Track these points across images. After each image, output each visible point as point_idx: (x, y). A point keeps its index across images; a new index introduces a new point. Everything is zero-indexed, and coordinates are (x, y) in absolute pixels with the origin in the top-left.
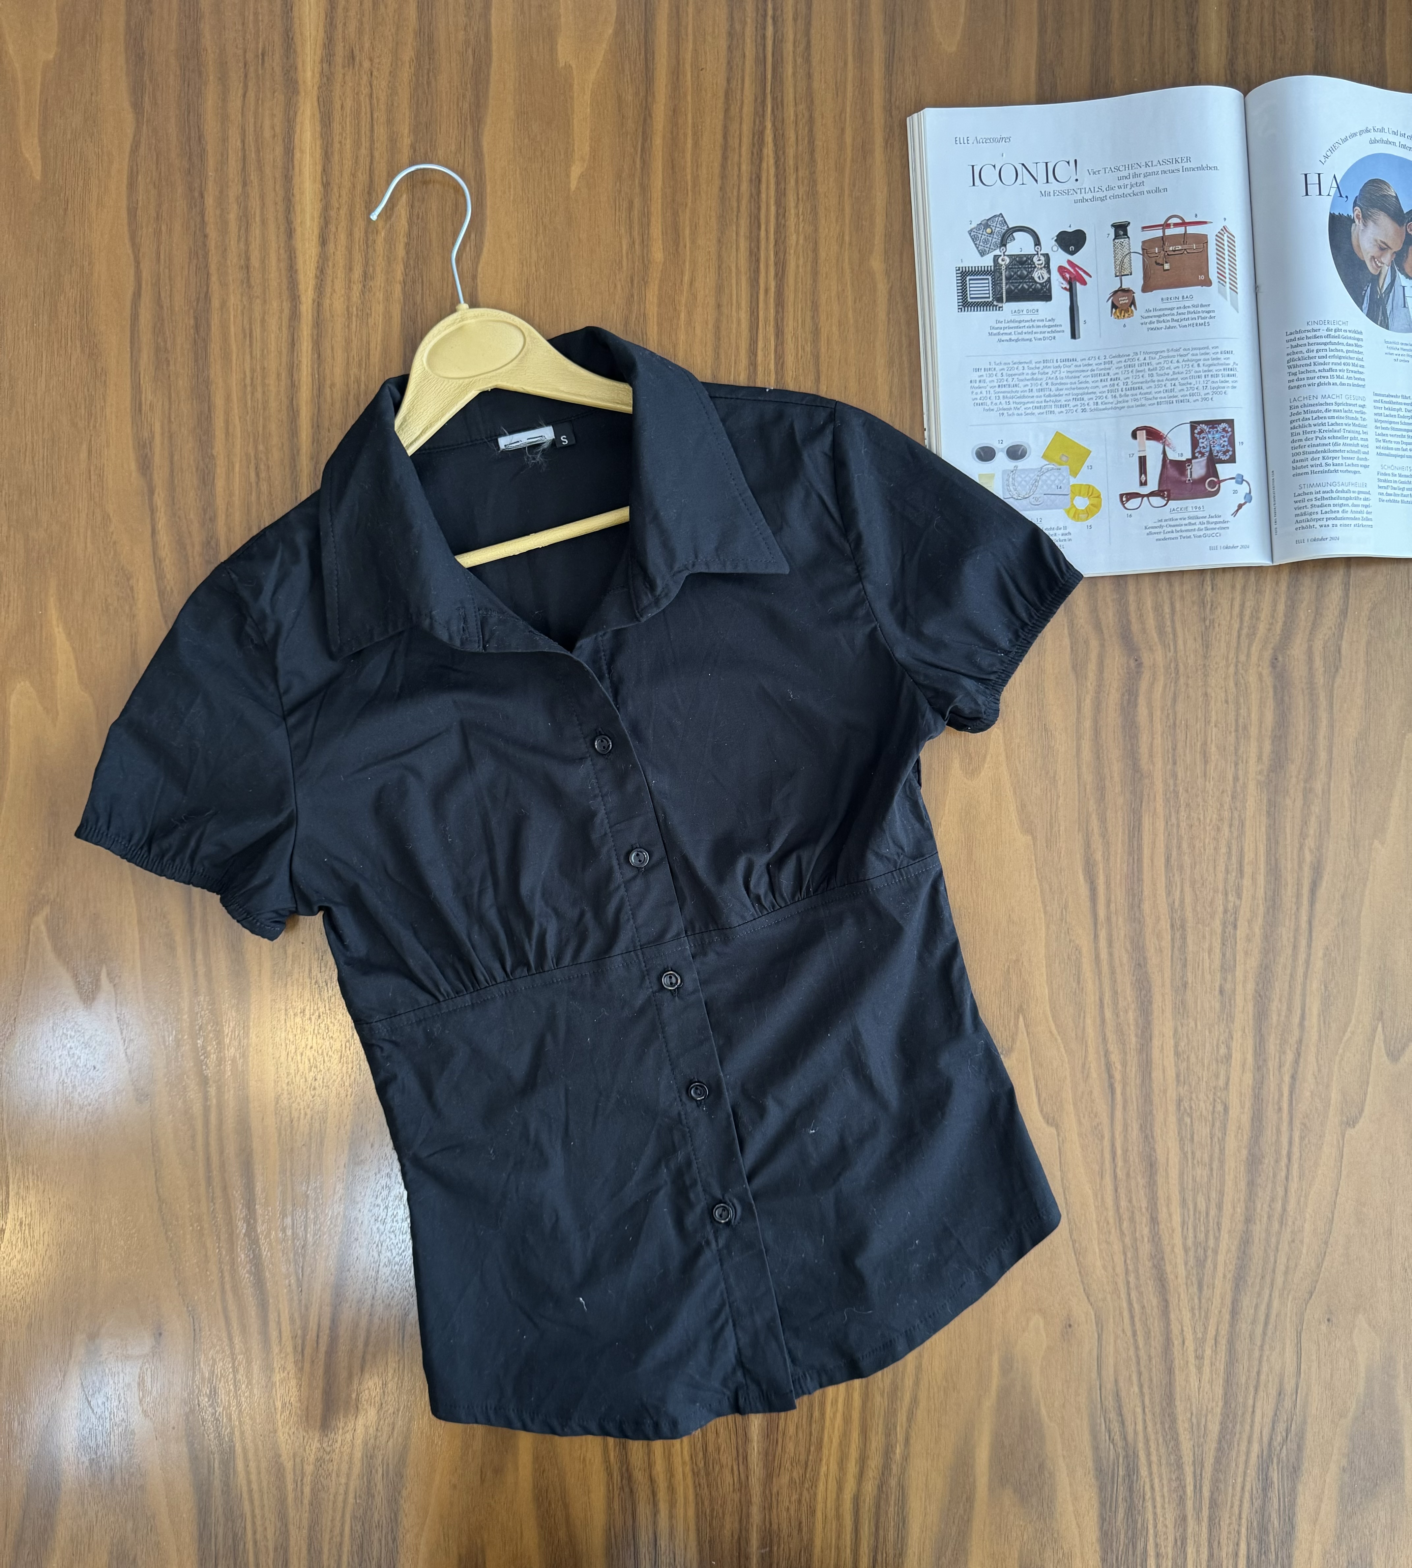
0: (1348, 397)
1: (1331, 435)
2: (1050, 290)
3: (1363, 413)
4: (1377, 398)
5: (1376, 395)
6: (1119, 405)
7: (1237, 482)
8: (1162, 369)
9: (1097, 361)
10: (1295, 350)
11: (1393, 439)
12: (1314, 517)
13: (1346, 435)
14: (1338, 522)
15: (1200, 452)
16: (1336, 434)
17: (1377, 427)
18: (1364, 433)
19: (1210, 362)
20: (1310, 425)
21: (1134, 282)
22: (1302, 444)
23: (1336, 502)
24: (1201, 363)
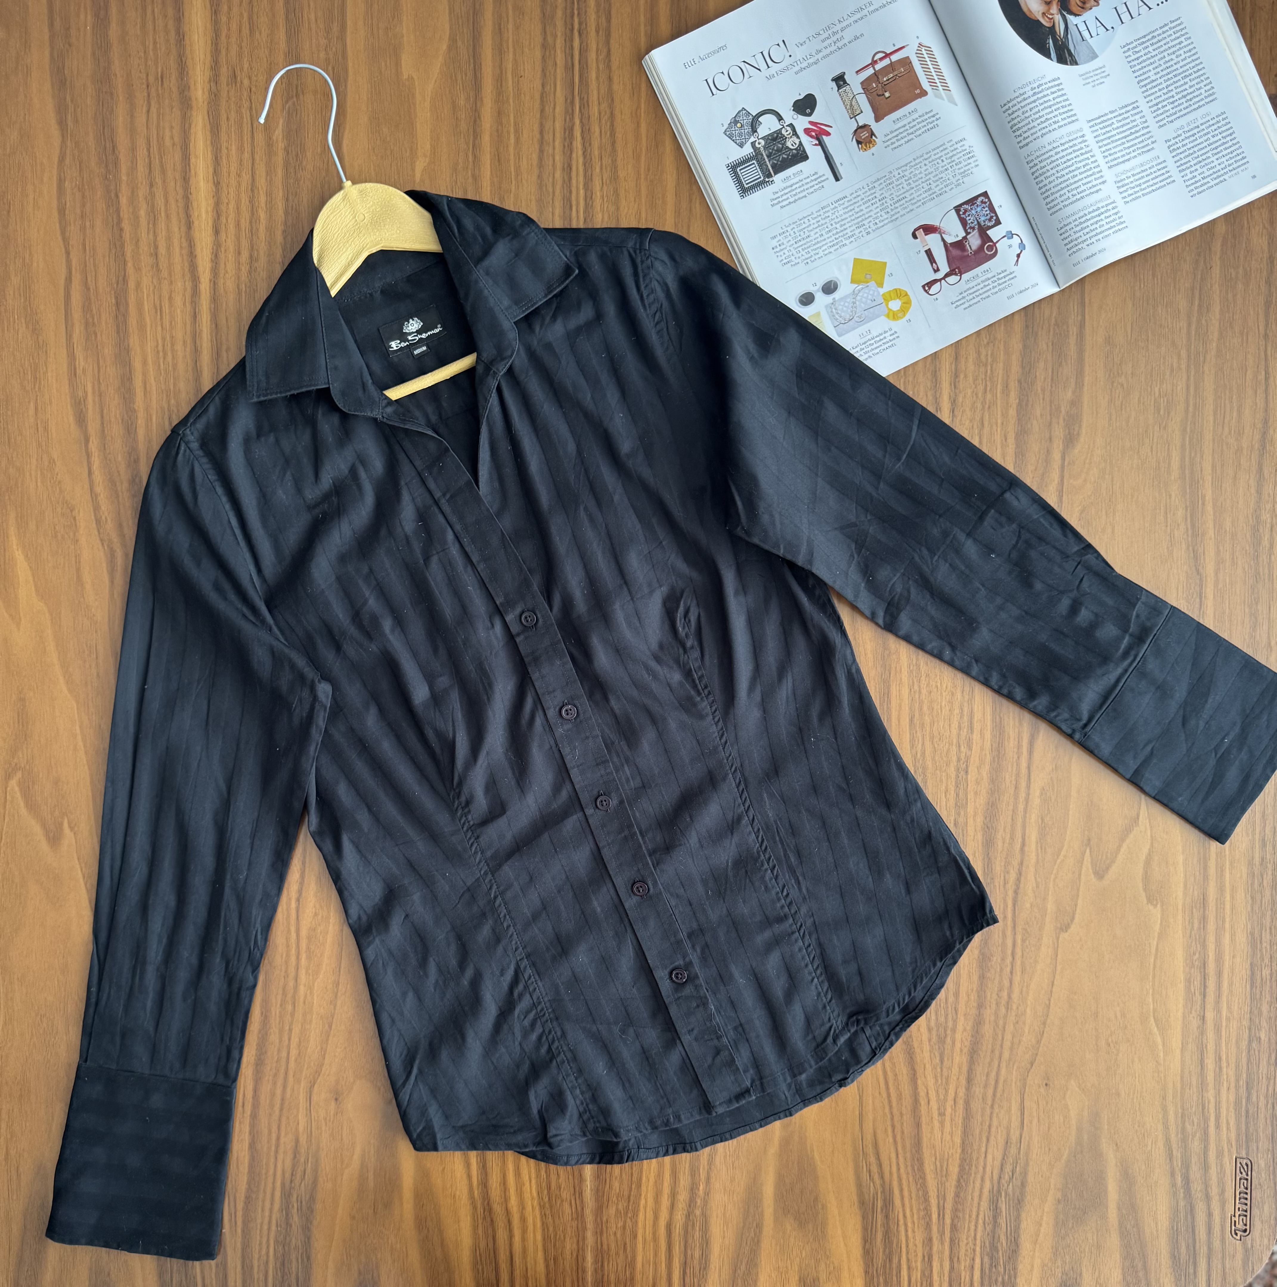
0: (1070, 134)
1: (1067, 171)
2: (804, 151)
3: (1086, 141)
4: (1091, 124)
5: (1090, 121)
6: (894, 218)
7: (1009, 238)
8: (915, 175)
9: (863, 191)
10: (1013, 116)
11: (1116, 150)
12: (1080, 240)
13: (1079, 165)
14: (1100, 237)
15: (971, 228)
16: (1071, 169)
17: (1100, 147)
18: (1092, 156)
19: (951, 154)
20: (1048, 171)
21: (867, 117)
22: (1047, 188)
23: (1092, 222)
24: (944, 158)
